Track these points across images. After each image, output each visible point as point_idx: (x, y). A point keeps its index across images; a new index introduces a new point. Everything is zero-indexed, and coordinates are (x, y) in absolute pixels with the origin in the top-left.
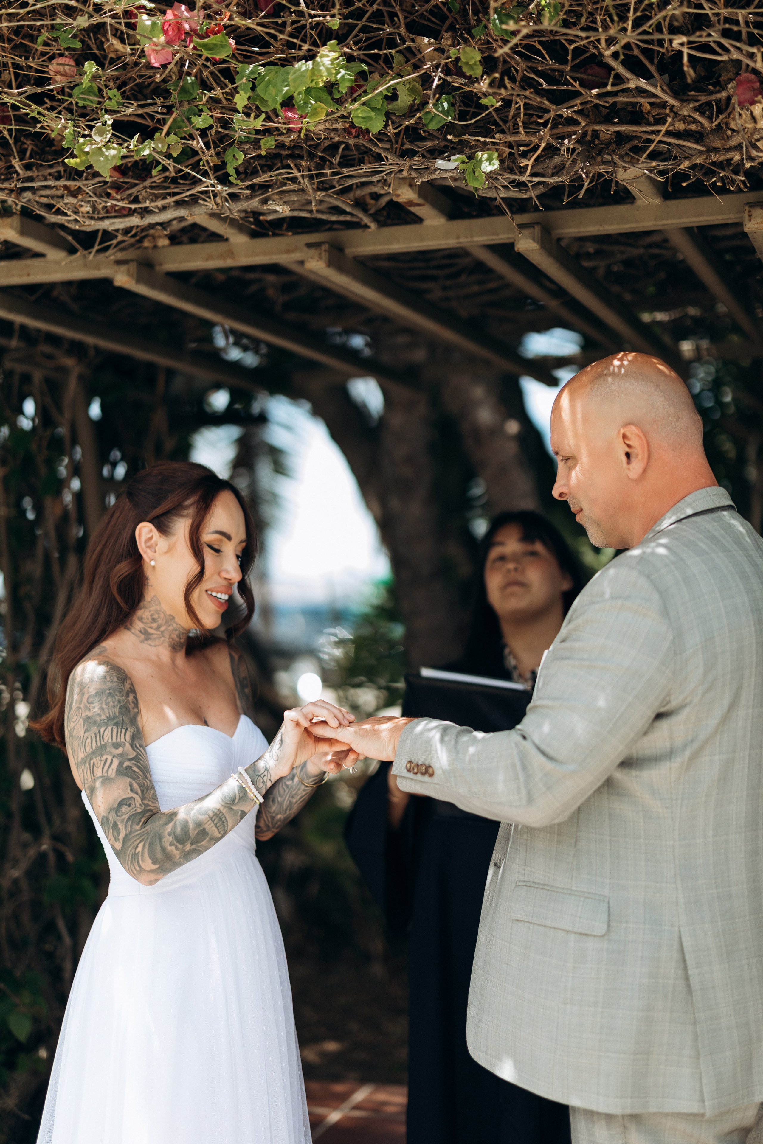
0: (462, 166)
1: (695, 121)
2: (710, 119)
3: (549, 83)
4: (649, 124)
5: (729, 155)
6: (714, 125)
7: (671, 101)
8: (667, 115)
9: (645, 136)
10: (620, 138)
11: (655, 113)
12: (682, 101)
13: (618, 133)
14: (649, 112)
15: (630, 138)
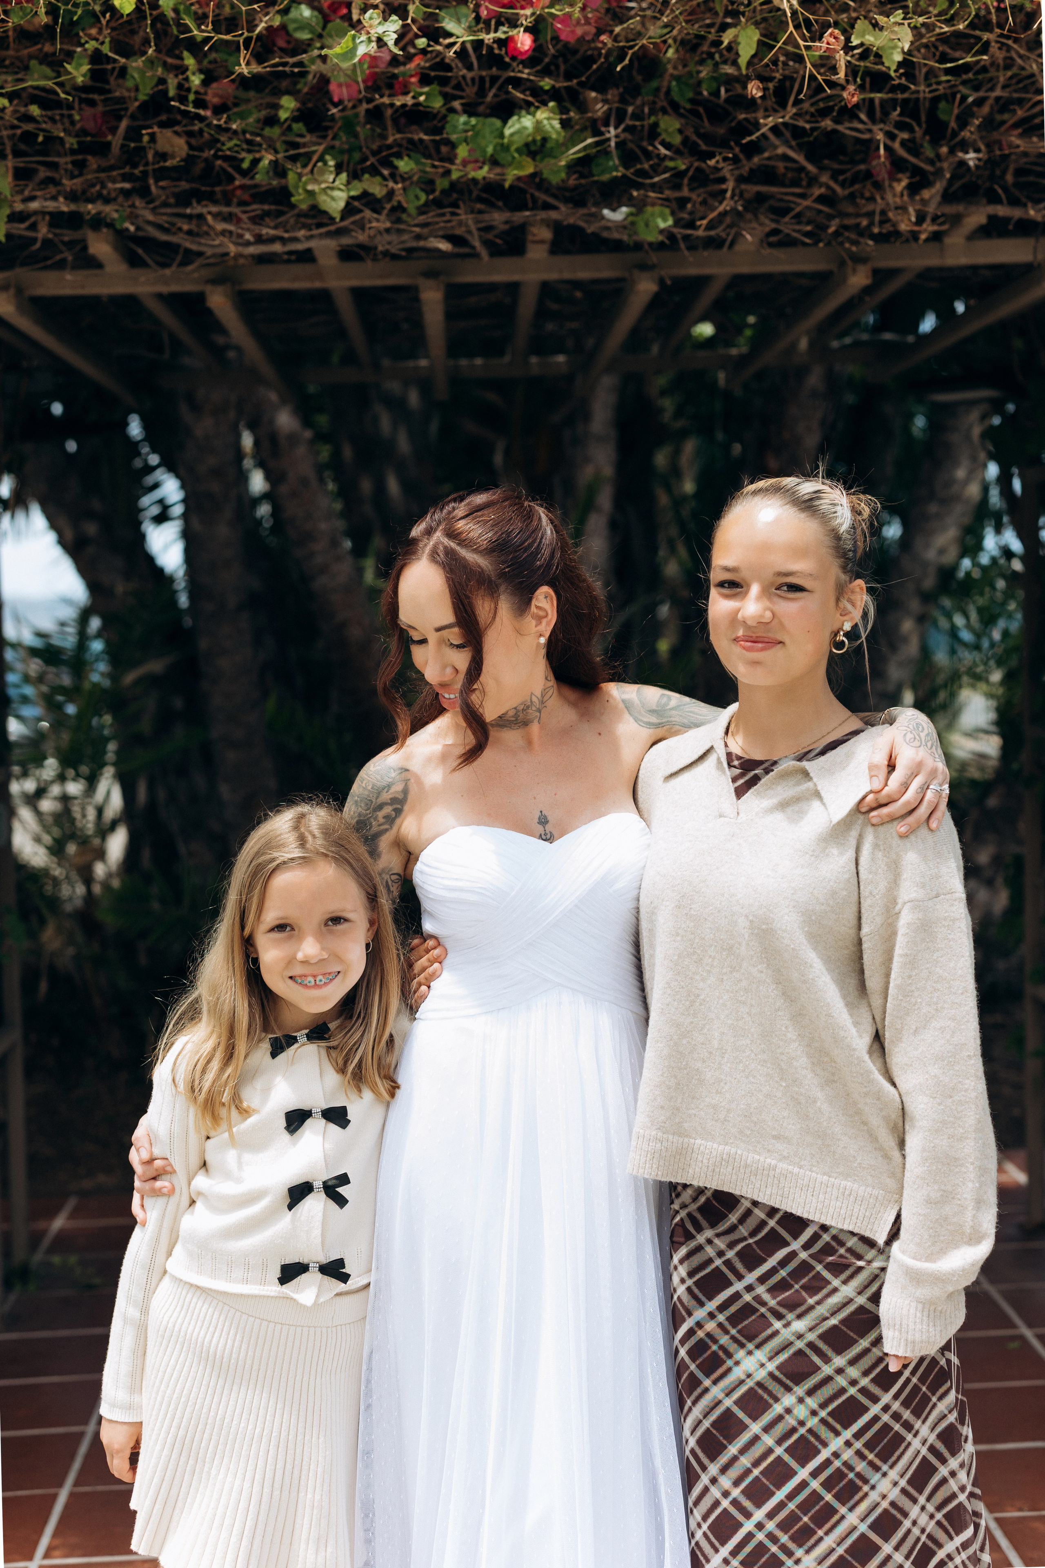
0: (631, 219)
1: (828, 187)
2: (843, 185)
3: (706, 144)
4: (783, 185)
5: (858, 220)
6: (847, 192)
7: (810, 167)
8: (801, 179)
9: (779, 196)
10: (760, 198)
11: (790, 175)
12: (822, 168)
13: (758, 194)
14: (784, 175)
15: (770, 197)
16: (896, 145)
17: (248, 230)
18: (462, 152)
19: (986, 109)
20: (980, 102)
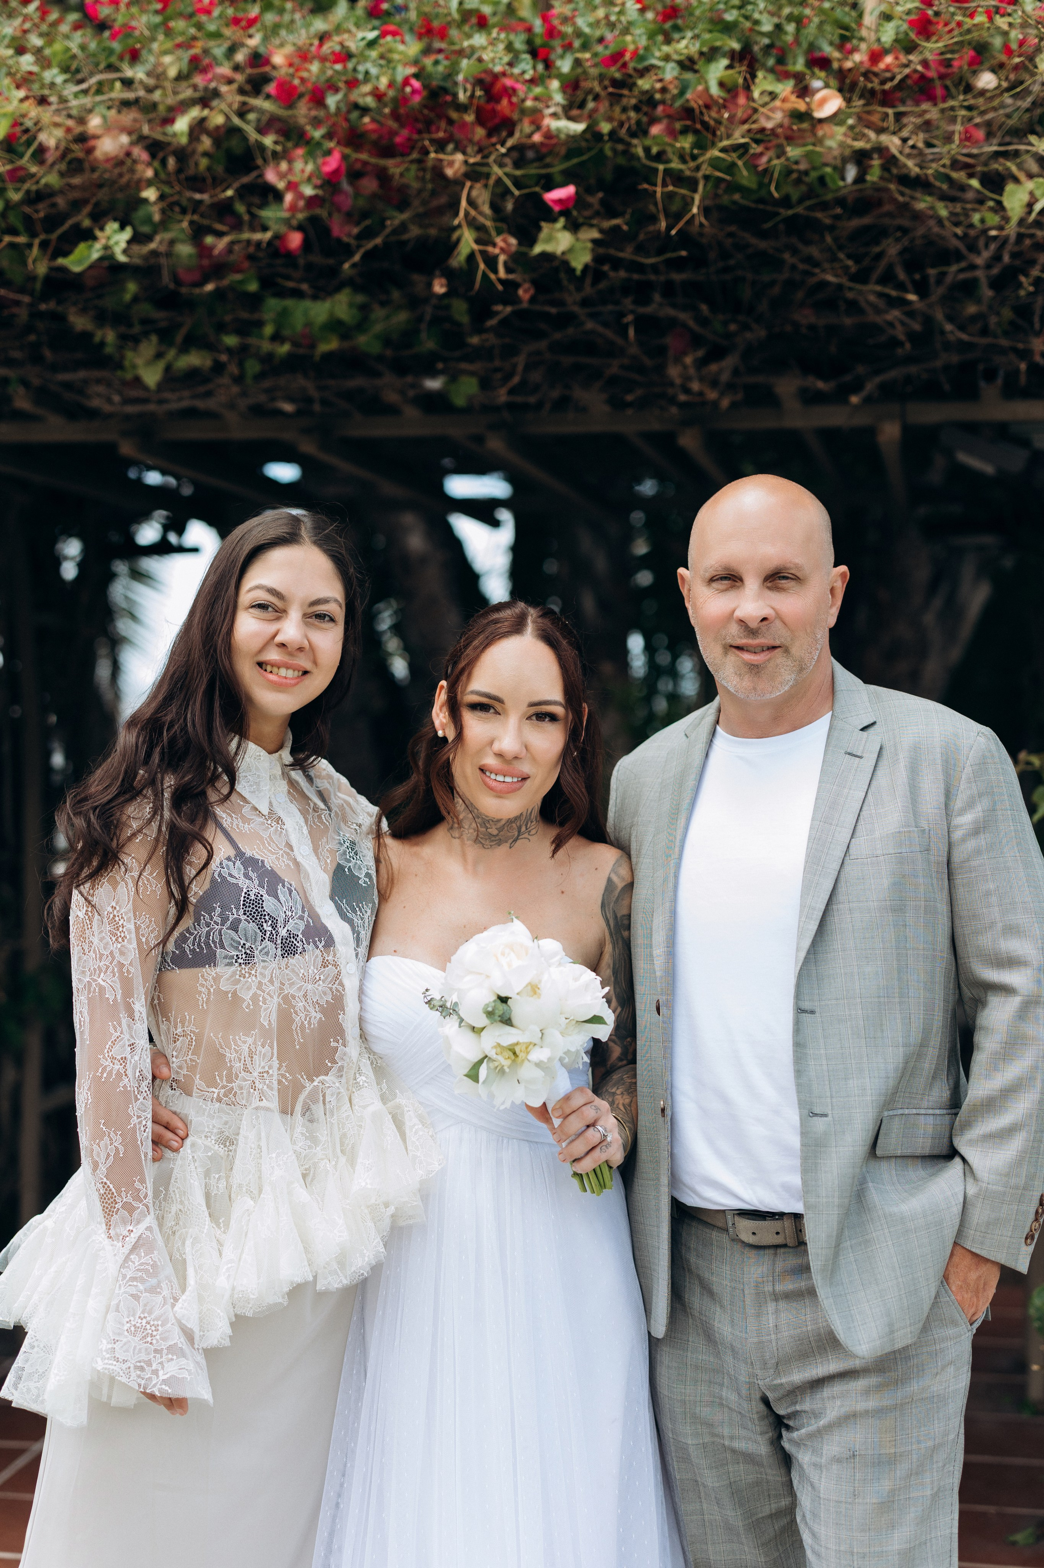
0: (444, 387)
9: (599, 367)
16: (691, 323)
17: (120, 393)
18: (268, 330)
19: (776, 290)
20: (773, 283)
